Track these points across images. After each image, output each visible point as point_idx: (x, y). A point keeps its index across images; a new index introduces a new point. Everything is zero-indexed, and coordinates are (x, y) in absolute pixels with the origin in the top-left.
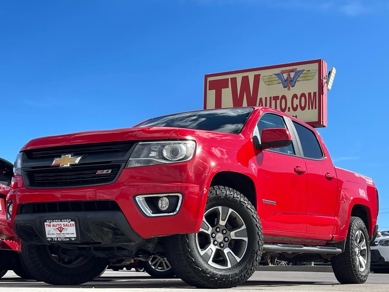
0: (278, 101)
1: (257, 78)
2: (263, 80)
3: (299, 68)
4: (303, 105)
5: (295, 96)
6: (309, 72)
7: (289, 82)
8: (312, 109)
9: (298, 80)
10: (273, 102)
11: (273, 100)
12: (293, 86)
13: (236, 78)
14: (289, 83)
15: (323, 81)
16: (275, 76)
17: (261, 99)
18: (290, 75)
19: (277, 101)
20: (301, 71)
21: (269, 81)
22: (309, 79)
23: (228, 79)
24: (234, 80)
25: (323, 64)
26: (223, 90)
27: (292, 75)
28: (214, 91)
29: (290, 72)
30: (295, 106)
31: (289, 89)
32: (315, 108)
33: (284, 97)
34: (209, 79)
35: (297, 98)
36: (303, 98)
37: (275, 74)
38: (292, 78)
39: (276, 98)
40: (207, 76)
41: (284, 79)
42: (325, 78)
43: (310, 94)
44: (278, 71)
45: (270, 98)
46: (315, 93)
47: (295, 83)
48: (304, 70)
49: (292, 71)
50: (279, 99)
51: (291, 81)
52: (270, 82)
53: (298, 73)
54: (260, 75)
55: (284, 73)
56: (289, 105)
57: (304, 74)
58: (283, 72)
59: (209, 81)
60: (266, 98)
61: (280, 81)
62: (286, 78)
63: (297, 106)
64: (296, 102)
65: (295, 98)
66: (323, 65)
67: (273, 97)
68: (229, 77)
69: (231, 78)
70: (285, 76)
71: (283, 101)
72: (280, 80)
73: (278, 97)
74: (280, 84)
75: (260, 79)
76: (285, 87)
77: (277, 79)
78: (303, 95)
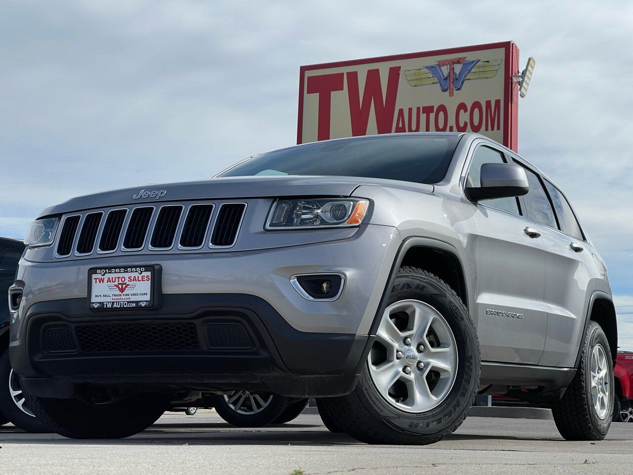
0: (432, 116)
1: (394, 74)
2: (404, 77)
3: (470, 56)
4: (476, 123)
5: (462, 106)
6: (487, 63)
7: (452, 81)
8: (493, 129)
9: (467, 78)
10: (423, 117)
11: (423, 113)
12: (459, 89)
13: (356, 73)
14: (451, 83)
15: (512, 79)
16: (427, 71)
17: (401, 111)
18: (453, 68)
19: (431, 114)
20: (473, 62)
21: (416, 80)
22: (488, 76)
23: (343, 74)
24: (353, 77)
25: (512, 50)
26: (334, 94)
27: (458, 68)
28: (318, 94)
29: (454, 63)
30: (462, 125)
31: (451, 94)
32: (498, 129)
33: (442, 108)
34: (308, 74)
35: (466, 111)
36: (476, 111)
37: (427, 67)
38: (458, 74)
39: (428, 110)
40: (303, 69)
41: (444, 76)
42: (515, 74)
43: (488, 103)
44: (433, 61)
45: (418, 109)
46: (498, 102)
47: (463, 82)
48: (479, 61)
49: (458, 62)
50: (433, 112)
51: (456, 79)
52: (417, 82)
53: (468, 66)
54: (399, 68)
55: (444, 65)
56: (452, 122)
57: (480, 67)
58: (441, 64)
59: (308, 78)
60: (410, 110)
61: (436, 80)
62: (446, 74)
63: (466, 124)
64: (464, 117)
65: (462, 111)
66: (514, 51)
67: (423, 108)
68: (344, 70)
69: (348, 74)
70: (445, 70)
71: (441, 114)
72: (436, 78)
73: (432, 107)
74: (436, 85)
75: (401, 76)
76: (444, 90)
77: (431, 75)
78: (477, 105)
